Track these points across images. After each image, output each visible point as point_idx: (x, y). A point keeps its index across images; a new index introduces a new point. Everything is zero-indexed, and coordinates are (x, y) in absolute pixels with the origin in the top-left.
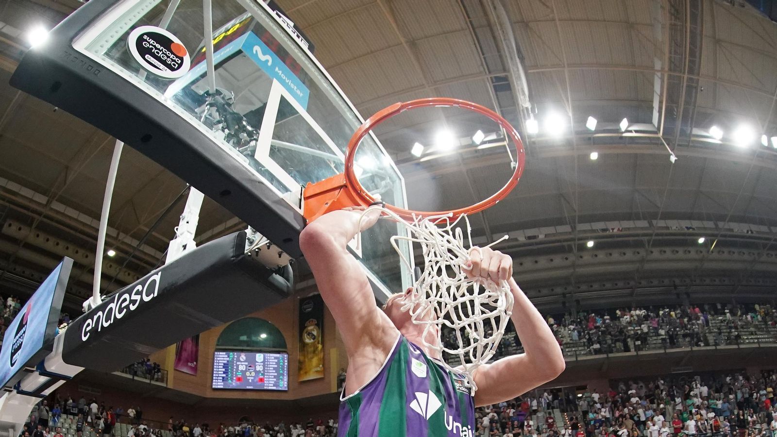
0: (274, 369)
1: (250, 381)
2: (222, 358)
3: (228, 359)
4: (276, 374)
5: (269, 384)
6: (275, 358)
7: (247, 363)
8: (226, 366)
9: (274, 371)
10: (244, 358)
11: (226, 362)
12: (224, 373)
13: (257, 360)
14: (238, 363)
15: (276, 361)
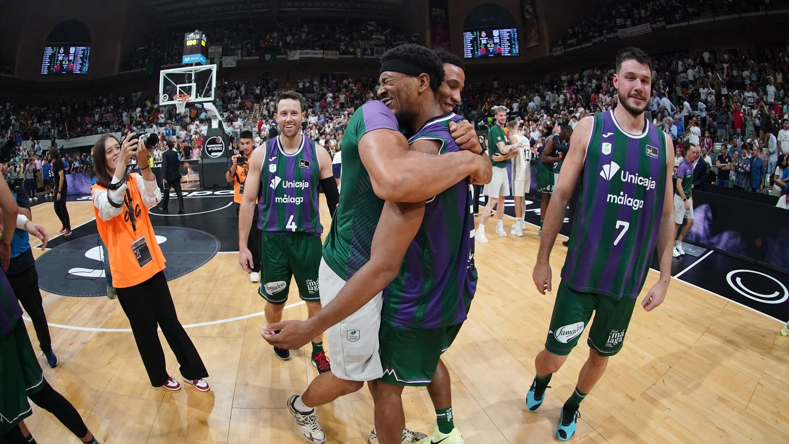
0: (508, 40)
1: (491, 51)
2: (469, 36)
3: (473, 36)
4: (509, 44)
5: (505, 51)
6: (508, 32)
7: (487, 38)
8: (472, 42)
9: (508, 42)
10: (485, 34)
11: (472, 39)
12: (472, 46)
13: (494, 35)
14: (481, 39)
15: (509, 34)
